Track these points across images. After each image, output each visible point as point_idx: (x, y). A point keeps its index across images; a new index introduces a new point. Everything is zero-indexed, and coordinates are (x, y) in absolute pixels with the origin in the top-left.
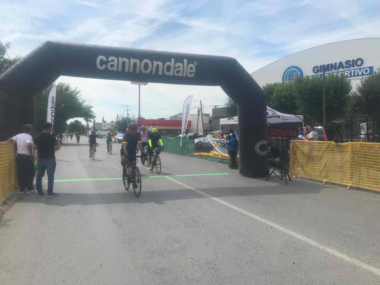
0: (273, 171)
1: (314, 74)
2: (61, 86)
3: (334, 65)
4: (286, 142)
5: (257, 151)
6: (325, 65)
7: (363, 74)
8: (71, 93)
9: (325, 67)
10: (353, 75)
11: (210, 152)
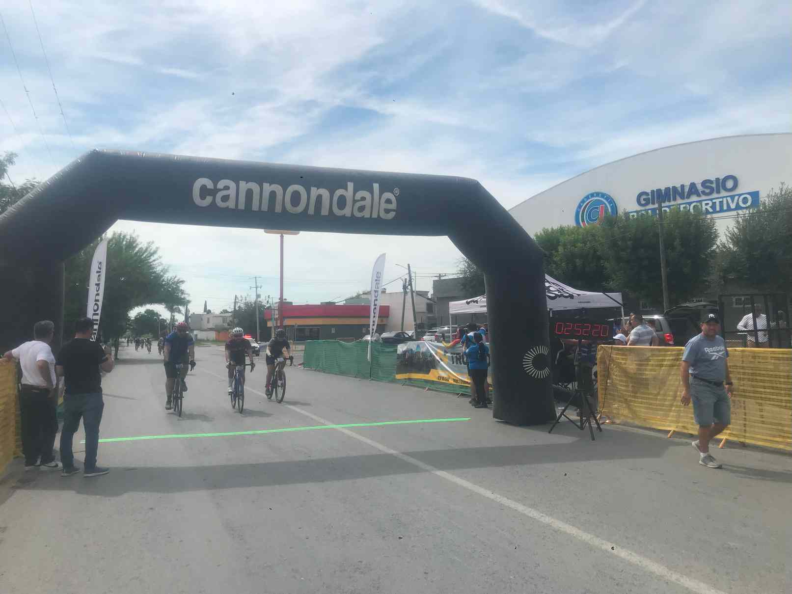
0: (564, 411)
1: (639, 208)
2: (118, 240)
3: (680, 189)
4: (586, 350)
5: (527, 370)
6: (662, 189)
7: (738, 207)
8: (138, 254)
9: (662, 193)
10: (718, 209)
11: (430, 371)
